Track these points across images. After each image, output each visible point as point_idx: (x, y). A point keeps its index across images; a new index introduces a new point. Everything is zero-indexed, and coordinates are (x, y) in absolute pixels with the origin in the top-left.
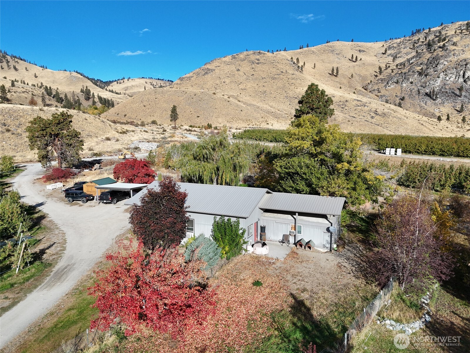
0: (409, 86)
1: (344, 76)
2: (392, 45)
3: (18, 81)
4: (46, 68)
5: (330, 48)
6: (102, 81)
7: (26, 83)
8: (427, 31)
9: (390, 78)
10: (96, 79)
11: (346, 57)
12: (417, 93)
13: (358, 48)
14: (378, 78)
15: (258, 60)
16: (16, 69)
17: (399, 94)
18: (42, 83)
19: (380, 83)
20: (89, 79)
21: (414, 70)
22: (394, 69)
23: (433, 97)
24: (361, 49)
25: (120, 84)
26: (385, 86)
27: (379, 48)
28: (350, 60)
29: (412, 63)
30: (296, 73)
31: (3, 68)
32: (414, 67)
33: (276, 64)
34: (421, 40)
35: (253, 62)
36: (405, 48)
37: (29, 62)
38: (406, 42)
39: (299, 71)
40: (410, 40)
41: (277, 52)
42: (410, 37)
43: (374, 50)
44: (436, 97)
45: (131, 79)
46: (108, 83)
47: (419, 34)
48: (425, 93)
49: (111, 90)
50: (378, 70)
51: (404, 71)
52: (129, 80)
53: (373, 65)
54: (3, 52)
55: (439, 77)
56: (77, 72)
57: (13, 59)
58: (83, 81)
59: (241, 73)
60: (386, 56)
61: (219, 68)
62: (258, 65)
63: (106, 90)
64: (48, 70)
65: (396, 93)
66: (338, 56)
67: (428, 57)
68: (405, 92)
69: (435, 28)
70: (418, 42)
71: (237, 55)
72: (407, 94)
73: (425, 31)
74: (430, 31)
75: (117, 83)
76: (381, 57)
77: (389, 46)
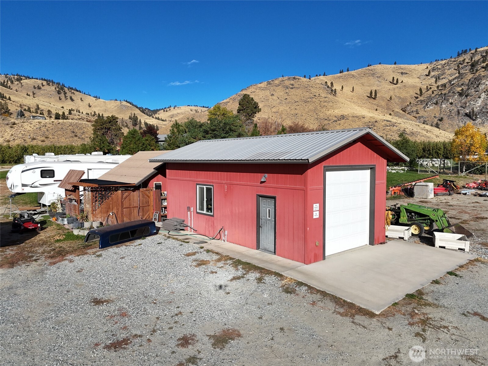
0: (448, 107)
1: (382, 98)
2: (436, 67)
3: (74, 110)
4: (99, 98)
5: (371, 72)
6: (150, 110)
7: (81, 112)
8: (473, 51)
9: (430, 98)
10: (144, 108)
11: (387, 80)
12: (457, 113)
13: (400, 71)
14: (418, 99)
15: (292, 85)
16: (72, 100)
17: (437, 115)
18: (95, 112)
19: (419, 104)
20: (137, 107)
21: (455, 91)
22: (435, 91)
23: (473, 117)
24: (404, 71)
25: (166, 112)
26: (424, 108)
27: (423, 70)
28: (391, 82)
29: (453, 84)
30: (329, 96)
31: (61, 99)
32: (455, 88)
33: (309, 89)
34: (467, 61)
35: (287, 87)
36: (449, 69)
37: (84, 93)
38: (451, 63)
39: (332, 94)
40: (455, 61)
41: (316, 77)
42: (455, 58)
43: (417, 72)
44: (476, 118)
45: (177, 107)
46: (156, 111)
47: (465, 55)
48: (465, 114)
49: (157, 117)
50: (419, 93)
51: (443, 92)
52: (175, 108)
53: (414, 87)
54: (61, 84)
55: (480, 97)
56: (126, 101)
57: (70, 90)
58: (132, 109)
59: (274, 97)
60: (429, 78)
61: (254, 93)
62: (292, 90)
63: (153, 117)
64: (101, 100)
65: (435, 114)
66: (378, 79)
67: (470, 78)
68: (444, 113)
69: (483, 48)
70: (464, 63)
71: (272, 81)
72: (446, 115)
73: (472, 52)
74: (476, 51)
75: (164, 111)
76: (424, 79)
77: (434, 67)
